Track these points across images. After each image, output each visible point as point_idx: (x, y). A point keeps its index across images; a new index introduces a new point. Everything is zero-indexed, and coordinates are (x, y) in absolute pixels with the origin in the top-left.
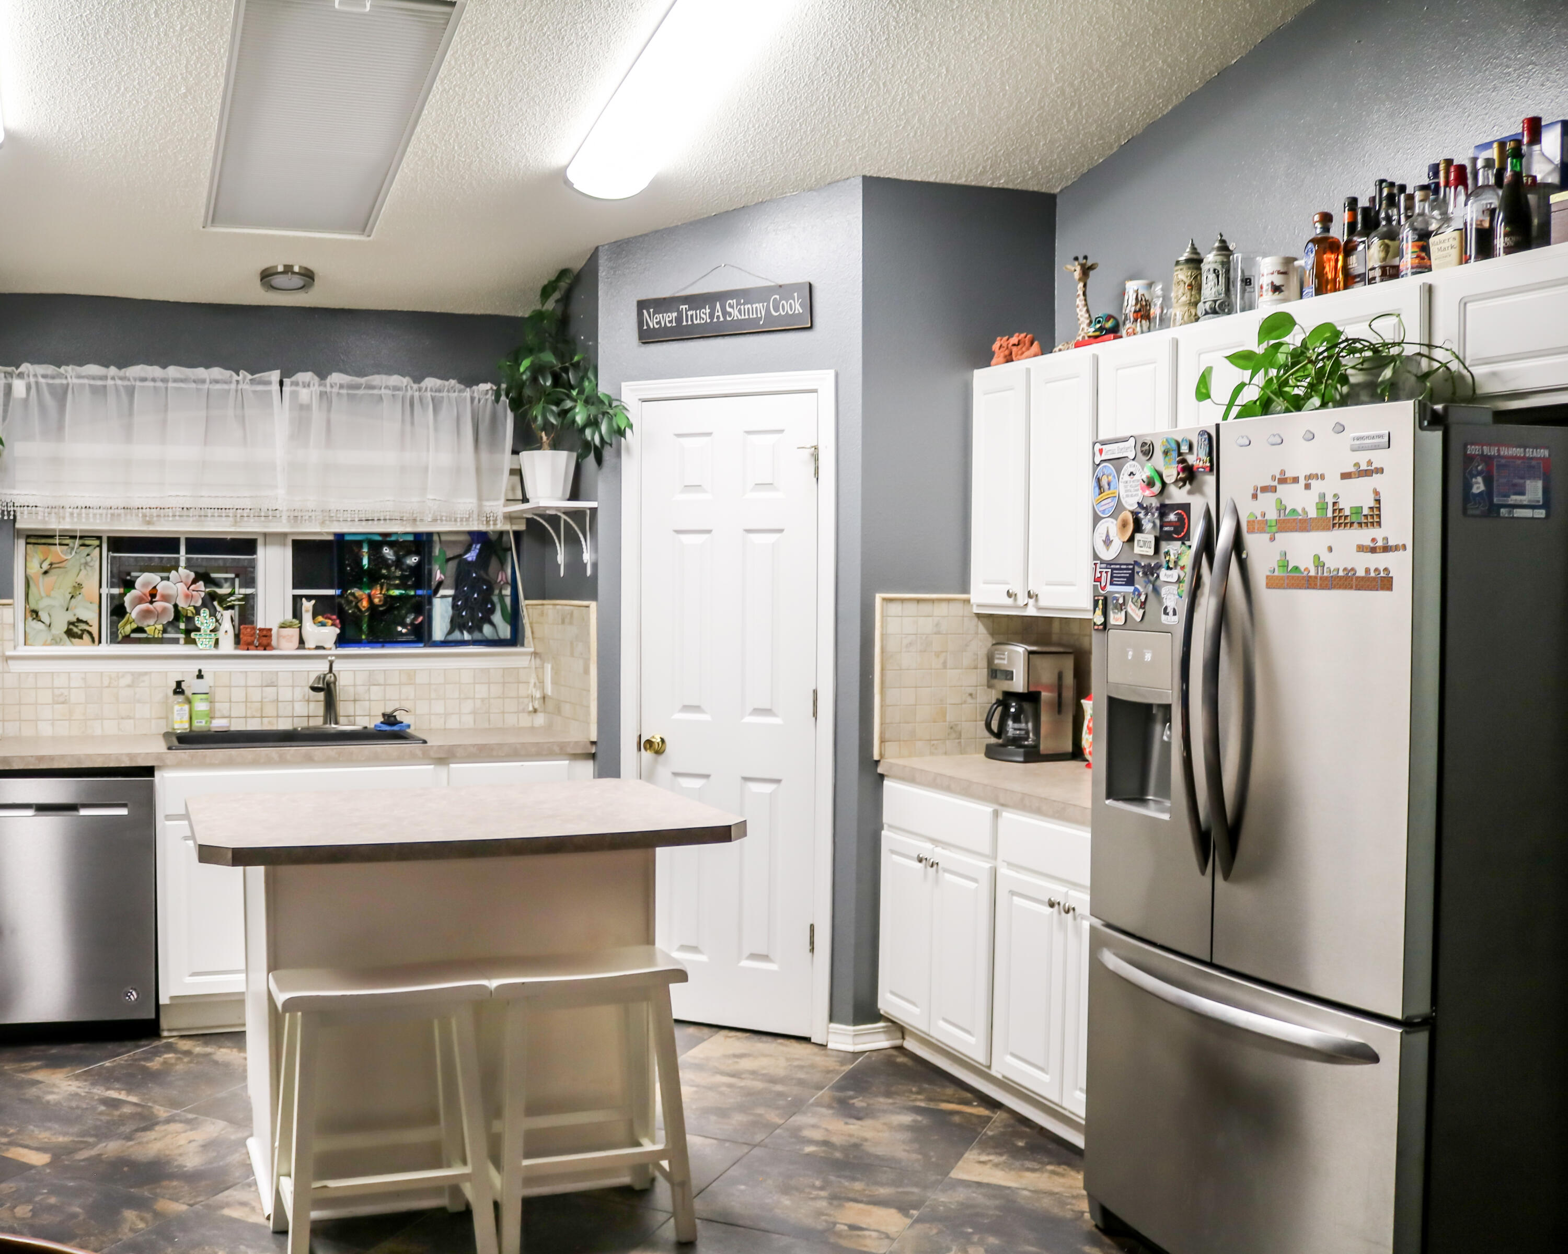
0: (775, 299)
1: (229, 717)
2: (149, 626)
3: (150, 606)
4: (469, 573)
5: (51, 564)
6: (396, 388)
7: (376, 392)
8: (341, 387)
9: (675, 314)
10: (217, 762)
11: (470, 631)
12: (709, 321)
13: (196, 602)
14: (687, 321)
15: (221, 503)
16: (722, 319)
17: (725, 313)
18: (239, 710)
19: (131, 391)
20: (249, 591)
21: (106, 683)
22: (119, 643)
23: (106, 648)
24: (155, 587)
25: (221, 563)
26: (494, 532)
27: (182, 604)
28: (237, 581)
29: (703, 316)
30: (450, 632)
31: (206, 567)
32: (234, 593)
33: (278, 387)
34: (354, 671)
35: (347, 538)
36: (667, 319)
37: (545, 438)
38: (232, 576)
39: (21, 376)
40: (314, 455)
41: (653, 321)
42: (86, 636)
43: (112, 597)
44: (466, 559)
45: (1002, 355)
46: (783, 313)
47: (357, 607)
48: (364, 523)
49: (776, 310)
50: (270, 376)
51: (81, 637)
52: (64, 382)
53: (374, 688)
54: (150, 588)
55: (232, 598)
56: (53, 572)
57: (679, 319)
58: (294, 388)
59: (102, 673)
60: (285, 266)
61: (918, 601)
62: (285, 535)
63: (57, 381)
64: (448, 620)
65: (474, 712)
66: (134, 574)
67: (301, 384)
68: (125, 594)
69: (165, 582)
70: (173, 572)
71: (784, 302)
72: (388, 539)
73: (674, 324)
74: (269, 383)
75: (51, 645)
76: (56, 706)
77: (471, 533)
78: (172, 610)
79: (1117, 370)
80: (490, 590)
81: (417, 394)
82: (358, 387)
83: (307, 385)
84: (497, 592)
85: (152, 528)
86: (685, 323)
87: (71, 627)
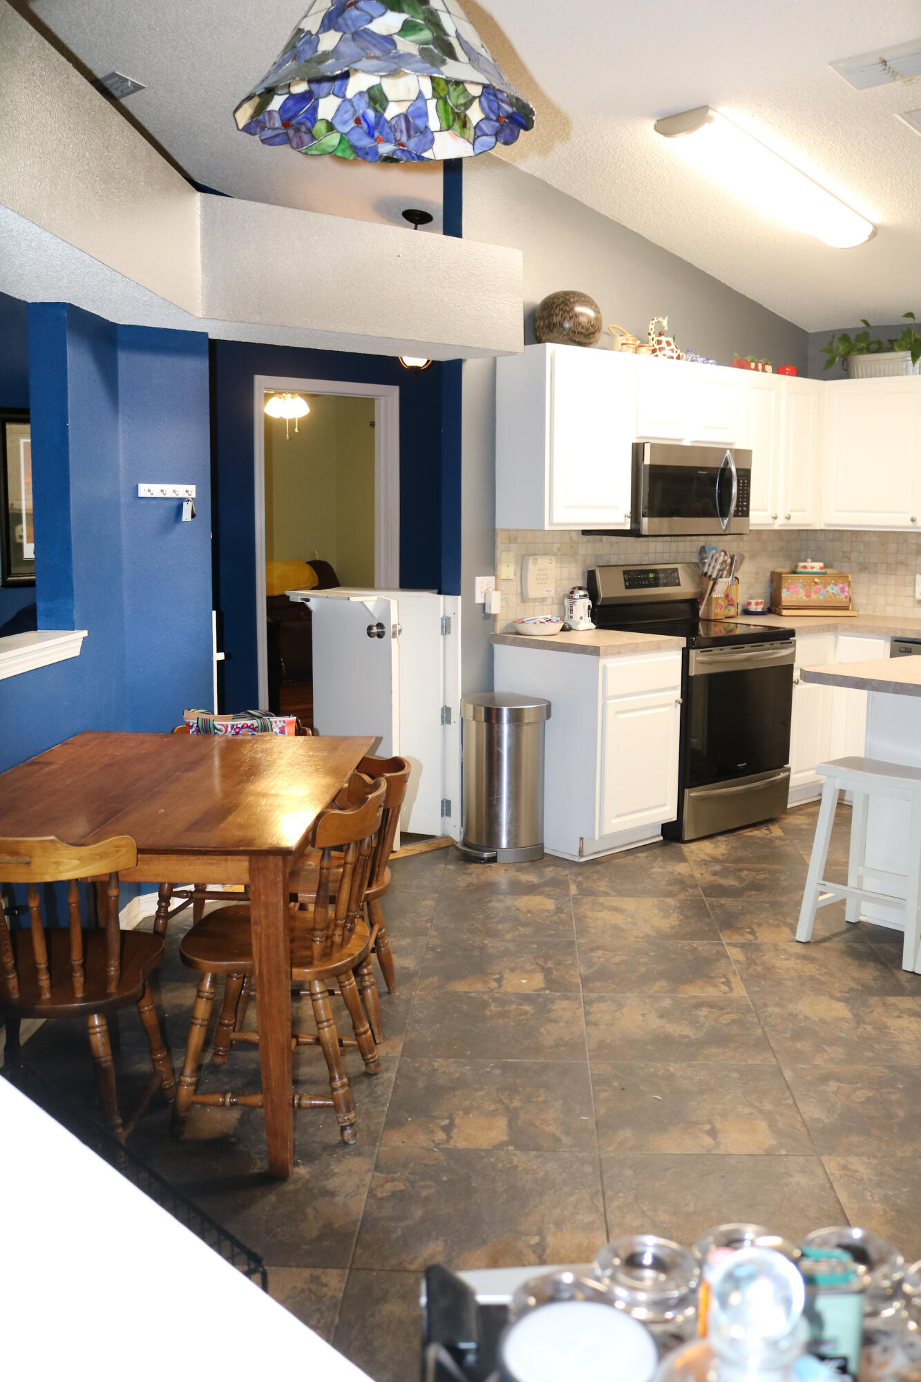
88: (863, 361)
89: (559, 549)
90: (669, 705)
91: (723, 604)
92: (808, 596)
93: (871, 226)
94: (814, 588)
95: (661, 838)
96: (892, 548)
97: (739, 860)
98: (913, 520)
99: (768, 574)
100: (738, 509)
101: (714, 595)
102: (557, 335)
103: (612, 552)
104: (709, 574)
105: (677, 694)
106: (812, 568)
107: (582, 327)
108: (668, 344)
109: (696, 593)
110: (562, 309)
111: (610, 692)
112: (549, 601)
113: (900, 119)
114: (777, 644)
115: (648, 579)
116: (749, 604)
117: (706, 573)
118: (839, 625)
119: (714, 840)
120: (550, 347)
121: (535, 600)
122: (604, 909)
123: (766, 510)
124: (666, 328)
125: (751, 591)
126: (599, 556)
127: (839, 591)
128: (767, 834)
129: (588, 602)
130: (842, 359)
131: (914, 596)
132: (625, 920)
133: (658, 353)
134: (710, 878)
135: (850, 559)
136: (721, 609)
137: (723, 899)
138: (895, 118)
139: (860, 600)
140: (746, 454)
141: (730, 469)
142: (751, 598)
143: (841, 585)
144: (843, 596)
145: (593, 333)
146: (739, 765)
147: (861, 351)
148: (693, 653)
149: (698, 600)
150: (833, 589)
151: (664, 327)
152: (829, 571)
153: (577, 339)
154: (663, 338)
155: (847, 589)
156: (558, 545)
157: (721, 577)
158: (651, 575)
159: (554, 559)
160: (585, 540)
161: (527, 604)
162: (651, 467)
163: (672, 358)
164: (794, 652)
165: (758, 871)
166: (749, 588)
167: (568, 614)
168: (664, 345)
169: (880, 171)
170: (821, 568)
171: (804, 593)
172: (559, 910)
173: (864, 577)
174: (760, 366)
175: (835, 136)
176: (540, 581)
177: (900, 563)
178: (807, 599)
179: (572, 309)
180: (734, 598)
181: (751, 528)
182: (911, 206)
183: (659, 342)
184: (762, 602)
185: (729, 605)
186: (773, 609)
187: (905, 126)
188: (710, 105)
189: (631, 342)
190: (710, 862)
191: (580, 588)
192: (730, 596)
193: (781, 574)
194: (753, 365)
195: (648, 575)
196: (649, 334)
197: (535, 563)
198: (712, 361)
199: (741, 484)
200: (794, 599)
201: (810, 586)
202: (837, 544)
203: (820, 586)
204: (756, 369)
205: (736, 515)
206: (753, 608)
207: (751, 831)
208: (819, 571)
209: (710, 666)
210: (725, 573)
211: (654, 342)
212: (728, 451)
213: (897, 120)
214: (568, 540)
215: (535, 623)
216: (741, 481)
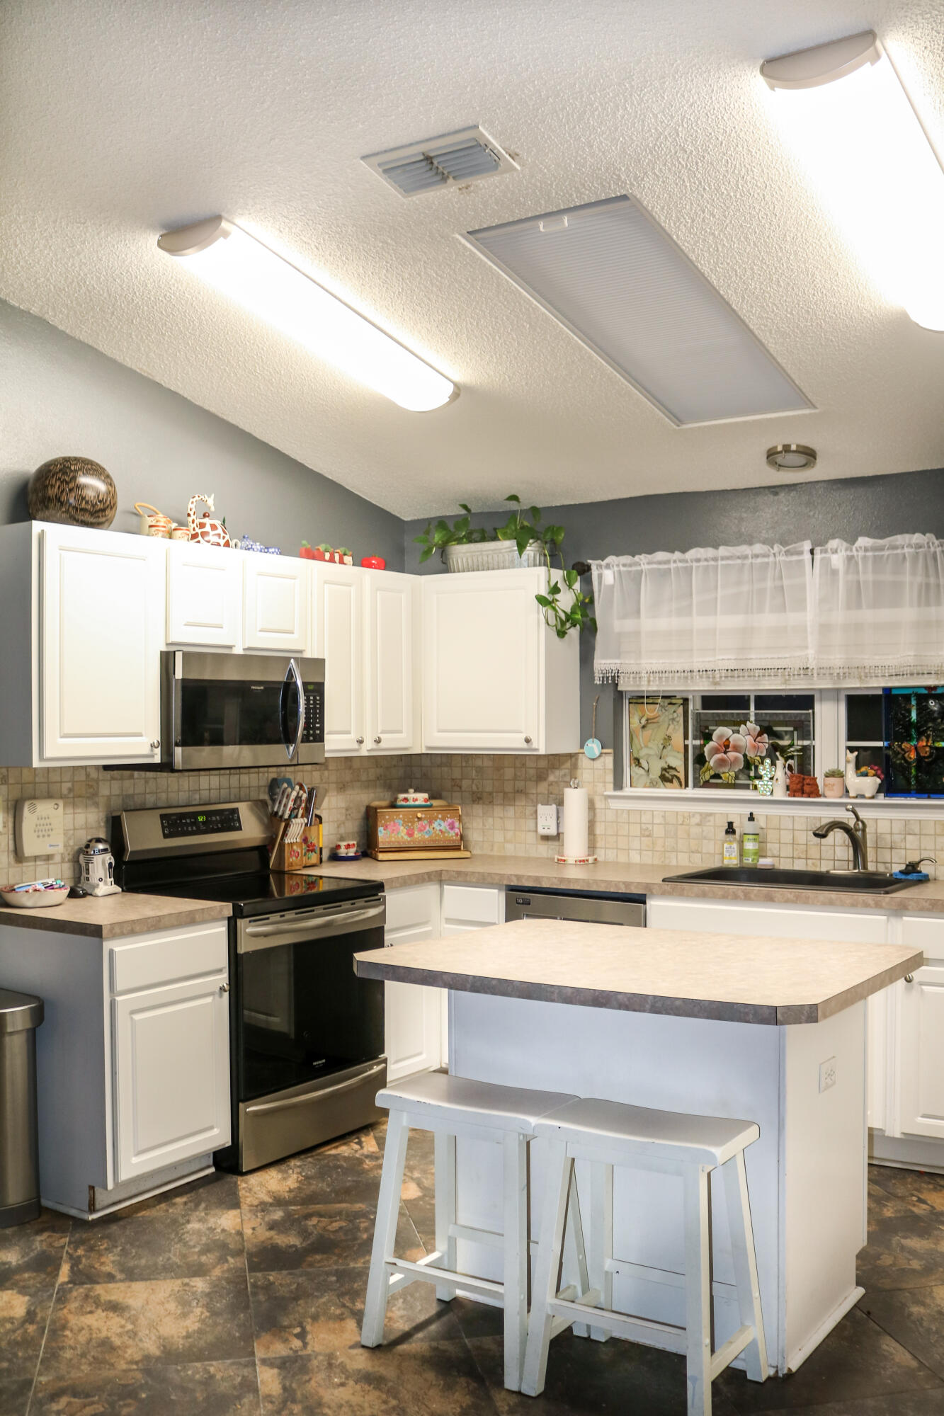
1: (779, 857)
2: (724, 773)
3: (725, 756)
5: (647, 720)
6: (919, 546)
7: (899, 551)
8: (866, 550)
13: (762, 752)
15: (764, 664)
18: (786, 851)
19: (688, 571)
20: (806, 743)
21: (680, 822)
22: (701, 787)
23: (691, 792)
24: (728, 739)
25: (782, 718)
27: (751, 754)
28: (795, 733)
31: (769, 721)
32: (793, 745)
33: (810, 556)
34: (891, 820)
35: (894, 692)
38: (791, 729)
39: (608, 566)
42: (675, 781)
43: (694, 747)
47: (904, 758)
50: (803, 545)
51: (671, 781)
52: (639, 568)
53: (909, 837)
54: (724, 740)
55: (792, 749)
56: (649, 726)
58: (824, 555)
59: (677, 812)
60: (782, 446)
62: (836, 691)
63: (634, 568)
66: (711, 728)
67: (830, 551)
68: (705, 745)
69: (736, 735)
70: (743, 726)
72: (933, 692)
74: (801, 553)
75: (649, 787)
76: (643, 839)
78: (742, 759)
82: (881, 549)
83: (835, 551)
85: (718, 688)
87: (664, 772)
88: (461, 552)
89: (70, 790)
90: (212, 994)
91: (299, 851)
92: (410, 835)
93: (452, 385)
94: (417, 825)
95: (212, 1170)
96: (509, 773)
97: (311, 1199)
98: (528, 741)
99: (363, 809)
100: (308, 732)
101: (287, 841)
102: (54, 512)
103: (148, 791)
104: (280, 813)
105: (223, 979)
106: (415, 800)
107: (87, 502)
108: (214, 527)
109: (265, 839)
110: (60, 479)
111: (120, 986)
112: (58, 859)
113: (463, 241)
114: (360, 902)
115: (196, 823)
116: (339, 847)
117: (276, 813)
118: (444, 872)
119: (283, 1167)
120: (37, 526)
121: (36, 858)
122: (97, 1308)
123: (348, 732)
124: (213, 509)
125: (342, 831)
126: (128, 796)
127: (448, 828)
128: (356, 1151)
129: (109, 858)
130: (441, 550)
131: (536, 831)
132: (122, 1327)
133: (200, 538)
134: (264, 1234)
135: (460, 787)
136: (297, 857)
137: (273, 1273)
138: (457, 239)
139: (474, 836)
140: (319, 664)
141: (295, 683)
142: (342, 839)
143: (450, 820)
144: (452, 833)
145: (104, 510)
146: (315, 1063)
147: (460, 541)
148: (241, 923)
149: (268, 847)
150: (440, 825)
151: (210, 508)
152: (435, 803)
153: (81, 518)
154: (206, 520)
155: (457, 824)
156: (69, 785)
157: (296, 817)
158: (201, 819)
159: (61, 803)
160: (109, 776)
161: (25, 864)
162: (184, 681)
163: (218, 544)
164: (384, 911)
165: (330, 1216)
166: (338, 827)
167: (84, 874)
168: (208, 528)
169: (451, 313)
170: (426, 800)
171: (405, 830)
172: (30, 1316)
173: (478, 809)
174: (337, 557)
175: (387, 262)
176: (41, 834)
177: (518, 791)
178: (409, 839)
179: (74, 478)
180: (315, 841)
181: (327, 755)
182: (495, 360)
183: (202, 525)
184: (354, 845)
185: (308, 851)
186: (369, 851)
187: (471, 251)
188: (224, 214)
189: (162, 524)
190: (271, 1205)
191: (99, 840)
192: (310, 840)
193: (376, 809)
194: (327, 556)
195: (196, 819)
196: (189, 515)
197: (33, 811)
198: (273, 550)
199: (312, 702)
200: (393, 839)
201: (413, 823)
202: (446, 769)
203: (425, 822)
204: (332, 560)
205: (306, 739)
206: (343, 852)
207: (337, 1147)
208: (424, 803)
209: (265, 939)
210: (301, 812)
211: (195, 525)
212: (292, 661)
213: (460, 243)
214: (83, 778)
215: (27, 892)
216: (312, 698)
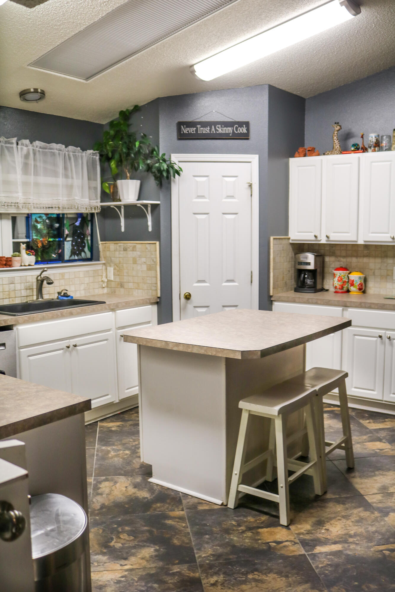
0: (236, 127)
4: (77, 231)
6: (60, 150)
7: (52, 151)
8: (40, 147)
9: (195, 129)
10: (38, 319)
11: (78, 255)
12: (209, 132)
14: (200, 132)
16: (214, 132)
17: (216, 130)
26: (85, 214)
29: (207, 130)
30: (71, 256)
33: (16, 145)
36: (192, 130)
37: (128, 175)
40: (32, 178)
41: (185, 130)
44: (76, 225)
45: (303, 153)
46: (239, 132)
47: (37, 246)
48: (47, 209)
49: (237, 131)
50: (12, 140)
57: (197, 130)
58: (22, 146)
60: (34, 89)
61: (279, 239)
62: (9, 214)
64: (70, 251)
65: (84, 289)
67: (25, 145)
71: (239, 128)
72: (48, 216)
73: (195, 132)
74: (12, 143)
77: (77, 214)
79: (372, 162)
80: (84, 237)
81: (67, 153)
82: (46, 148)
84: (86, 239)
86: (199, 132)
